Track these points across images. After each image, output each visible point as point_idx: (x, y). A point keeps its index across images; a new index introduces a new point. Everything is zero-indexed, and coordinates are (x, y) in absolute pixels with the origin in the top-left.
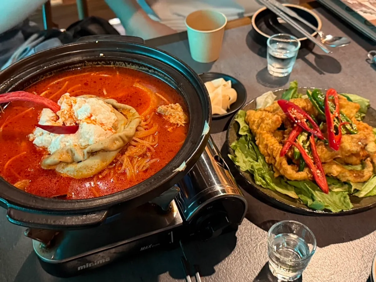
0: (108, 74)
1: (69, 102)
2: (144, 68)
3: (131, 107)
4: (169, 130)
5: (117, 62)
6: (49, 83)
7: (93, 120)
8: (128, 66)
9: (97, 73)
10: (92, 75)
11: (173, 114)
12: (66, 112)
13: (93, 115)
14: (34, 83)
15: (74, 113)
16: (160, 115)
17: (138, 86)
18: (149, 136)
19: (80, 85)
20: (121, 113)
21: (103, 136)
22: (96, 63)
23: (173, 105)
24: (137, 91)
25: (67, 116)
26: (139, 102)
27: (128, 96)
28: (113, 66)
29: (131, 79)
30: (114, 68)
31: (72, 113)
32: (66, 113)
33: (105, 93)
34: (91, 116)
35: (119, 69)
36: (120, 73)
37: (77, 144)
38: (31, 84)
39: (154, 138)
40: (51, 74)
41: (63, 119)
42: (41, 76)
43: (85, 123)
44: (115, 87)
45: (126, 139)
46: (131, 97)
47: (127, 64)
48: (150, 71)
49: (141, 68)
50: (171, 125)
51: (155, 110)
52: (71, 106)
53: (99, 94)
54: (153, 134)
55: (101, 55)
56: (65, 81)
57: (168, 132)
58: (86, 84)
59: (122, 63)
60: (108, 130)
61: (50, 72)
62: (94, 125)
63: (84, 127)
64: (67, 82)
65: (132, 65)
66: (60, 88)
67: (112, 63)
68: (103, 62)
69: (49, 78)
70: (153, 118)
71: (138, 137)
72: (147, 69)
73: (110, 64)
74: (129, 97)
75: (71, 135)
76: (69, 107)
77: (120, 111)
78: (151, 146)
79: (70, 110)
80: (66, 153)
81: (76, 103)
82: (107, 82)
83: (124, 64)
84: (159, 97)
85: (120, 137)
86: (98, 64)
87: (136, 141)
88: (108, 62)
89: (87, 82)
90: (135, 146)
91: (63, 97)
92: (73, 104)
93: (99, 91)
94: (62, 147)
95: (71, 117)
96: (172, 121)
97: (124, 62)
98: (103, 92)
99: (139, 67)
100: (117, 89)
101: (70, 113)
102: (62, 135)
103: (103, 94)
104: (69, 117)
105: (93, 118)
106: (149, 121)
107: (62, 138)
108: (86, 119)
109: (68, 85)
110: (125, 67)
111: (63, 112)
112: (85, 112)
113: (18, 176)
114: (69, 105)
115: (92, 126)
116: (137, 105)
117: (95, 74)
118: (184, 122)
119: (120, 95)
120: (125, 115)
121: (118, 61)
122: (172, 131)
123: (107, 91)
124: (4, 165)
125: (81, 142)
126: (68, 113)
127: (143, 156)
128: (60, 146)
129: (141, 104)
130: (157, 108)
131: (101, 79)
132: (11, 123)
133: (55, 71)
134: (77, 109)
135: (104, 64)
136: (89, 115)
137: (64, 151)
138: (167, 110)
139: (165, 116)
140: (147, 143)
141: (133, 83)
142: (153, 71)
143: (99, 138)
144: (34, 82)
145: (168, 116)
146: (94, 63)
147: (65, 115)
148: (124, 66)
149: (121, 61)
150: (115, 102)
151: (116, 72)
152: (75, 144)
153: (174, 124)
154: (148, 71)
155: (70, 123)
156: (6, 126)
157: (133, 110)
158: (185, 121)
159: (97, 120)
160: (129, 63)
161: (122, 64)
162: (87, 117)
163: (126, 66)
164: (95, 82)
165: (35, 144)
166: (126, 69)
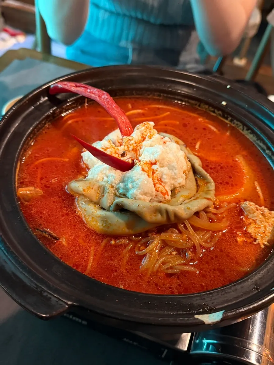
0: (216, 128)
1: (145, 133)
2: (261, 144)
3: (212, 180)
4: (239, 239)
5: (235, 121)
6: (150, 104)
7: (153, 170)
8: (246, 133)
9: (207, 121)
10: (199, 119)
11: (258, 222)
12: (132, 142)
13: (158, 163)
14: (137, 96)
15: (141, 149)
16: (241, 212)
17: (240, 160)
18: (208, 231)
19: (178, 123)
20: (196, 180)
22: (213, 109)
23: (266, 211)
24: (235, 167)
25: (131, 148)
26: (227, 179)
27: (219, 165)
28: (229, 123)
29: (238, 147)
30: (229, 125)
31: (139, 148)
32: (132, 144)
33: (197, 146)
34: (155, 164)
35: (233, 129)
36: (231, 134)
37: (115, 187)
38: (133, 94)
39: (212, 237)
40: (160, 96)
41: (126, 148)
42: (149, 93)
44: (214, 146)
45: (172, 218)
46: (222, 168)
47: (245, 128)
48: (267, 151)
49: (258, 142)
50: (246, 234)
51: (240, 201)
52: (144, 139)
53: (189, 144)
54: (214, 232)
55: (224, 103)
56: (167, 110)
57: (237, 242)
58: (185, 125)
59: (240, 124)
61: (159, 94)
62: (147, 177)
63: (136, 173)
64: (168, 113)
65: (251, 133)
66: (156, 115)
67: (230, 118)
68: (220, 112)
69: (155, 100)
70: (229, 210)
71: (193, 223)
72: (265, 147)
73: (227, 118)
74: (219, 167)
75: (118, 171)
76: (140, 138)
77: (196, 178)
78: (201, 246)
79: (139, 143)
80: (97, 189)
81: (151, 138)
82: (209, 136)
83: (241, 127)
84: (255, 188)
85: (167, 212)
86: (214, 112)
87: (186, 228)
88: (226, 116)
89: (188, 125)
90: (180, 232)
91: (145, 124)
92: (147, 137)
93: (192, 140)
94: (98, 178)
95: (135, 150)
96: (251, 230)
97: (244, 124)
98: (195, 144)
99: (258, 140)
100: (214, 150)
101: (137, 146)
102: (107, 166)
103: (195, 146)
104: (133, 150)
105: (154, 167)
106: (222, 210)
107: (106, 168)
108: (146, 163)
109: (168, 116)
110: (241, 131)
111: (130, 140)
112: (152, 155)
113: (38, 180)
114: (142, 137)
115: (144, 176)
116: (221, 182)
117: (203, 121)
118: (266, 243)
119: (213, 158)
120: (198, 186)
121: (238, 120)
122: (241, 244)
123: (201, 145)
124: (37, 160)
125: (120, 187)
126: (135, 145)
127: (181, 252)
128: (97, 176)
129: (227, 183)
130: (246, 200)
131: (204, 129)
132: (83, 121)
133: (165, 95)
134: (145, 146)
135: (220, 115)
136: (153, 161)
137: (98, 184)
138: (255, 212)
139: (247, 218)
140: (197, 238)
141: (237, 153)
142: (270, 154)
143: (141, 196)
144: (139, 95)
145: (251, 221)
146: (211, 108)
147: (130, 145)
148: (240, 129)
149: (241, 122)
150: (197, 163)
151: (227, 131)
152: (113, 184)
153: (251, 237)
154: (264, 150)
155: (130, 156)
156: (77, 122)
157: (212, 186)
158: (268, 242)
159: (157, 173)
160: (249, 128)
161: (240, 126)
162: (148, 162)
163: (243, 130)
164: (196, 129)
165: (82, 157)
166: (241, 133)
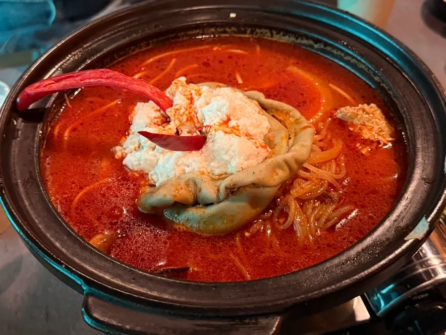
0: (241, 50)
1: (188, 93)
2: (305, 41)
3: (290, 108)
4: (364, 152)
5: (258, 30)
6: (144, 61)
7: (234, 127)
8: (276, 38)
9: (223, 46)
10: (215, 49)
11: (367, 123)
12: (183, 110)
13: (232, 118)
14: (120, 59)
15: (197, 114)
16: (342, 124)
17: (294, 69)
18: (330, 161)
19: (196, 65)
20: (273, 116)
21: (253, 159)
22: (222, 30)
23: (365, 106)
24: (295, 81)
25: (185, 118)
26: (301, 99)
27: (280, 87)
28: (251, 36)
29: (281, 58)
30: (251, 39)
31: (193, 113)
32: (184, 113)
33: (240, 81)
34: (229, 120)
35: (260, 41)
37: (205, 171)
38: (115, 59)
39: (338, 165)
40: (148, 45)
41: (177, 122)
42: (132, 48)
43: (220, 133)
44: (256, 71)
45: (295, 166)
46: (285, 89)
47: (274, 32)
48: (316, 46)
49: (299, 41)
50: (366, 142)
51: (332, 114)
52: (191, 100)
53: (231, 82)
54: (335, 159)
55: (233, 15)
56: (171, 57)
57: (363, 155)
58: (206, 64)
59: (267, 31)
60: (260, 148)
61: (146, 42)
62: (237, 137)
63: (219, 140)
64: (174, 60)
65: (284, 35)
66: (163, 70)
67: (249, 30)
68: (234, 29)
69: (144, 52)
70: (329, 129)
71: (310, 162)
72: (311, 42)
73: (245, 32)
74: (282, 90)
75: (194, 152)
76: (188, 101)
77: (272, 114)
78: (337, 180)
79: (190, 108)
80: (186, 187)
81: (200, 95)
82: (241, 62)
83: (269, 34)
84: (335, 91)
85: (286, 162)
86: (225, 32)
87: (306, 170)
88: (243, 29)
89: (208, 62)
90: (306, 180)
91: (175, 83)
92: (194, 96)
93: (228, 77)
94: (178, 174)
95: (190, 119)
96: (366, 135)
97: (271, 29)
98: (235, 79)
99: (297, 39)
100: (259, 75)
101: (190, 113)
102: (178, 153)
103: (237, 82)
104: (187, 120)
105: (232, 123)
106: (324, 132)
107: (179, 158)
108: (220, 125)
109: (175, 64)
110: (269, 39)
111: (177, 109)
112: (219, 113)
113: (97, 223)
114: (188, 99)
115: (234, 140)
116: (297, 104)
117: (220, 49)
118: (390, 139)
119: (266, 85)
120: (280, 121)
121: (260, 27)
122: (369, 154)
123: (242, 77)
124: (72, 201)
125: (213, 167)
126: (187, 112)
127: (323, 198)
128: (173, 172)
129: (304, 102)
130: (336, 110)
131: (230, 57)
132: (82, 124)
133: (155, 40)
134: (201, 107)
135: (235, 32)
136: (225, 119)
137: (182, 183)
138: (357, 115)
139: (353, 125)
140: (328, 174)
141: (287, 65)
142: (322, 47)
143: (246, 163)
144: (121, 56)
145: (360, 126)
146: (219, 30)
147: (181, 115)
148: (268, 36)
149: (266, 28)
150: (261, 97)
151: (255, 46)
152: (202, 170)
153: (372, 142)
154: (312, 47)
155: (187, 130)
156: (74, 130)
157: (297, 114)
158: (391, 137)
159: (240, 128)
160: (279, 31)
161: (266, 33)
162: (221, 122)
163: (272, 36)
164: (221, 62)
165: (125, 166)
166: (271, 42)
